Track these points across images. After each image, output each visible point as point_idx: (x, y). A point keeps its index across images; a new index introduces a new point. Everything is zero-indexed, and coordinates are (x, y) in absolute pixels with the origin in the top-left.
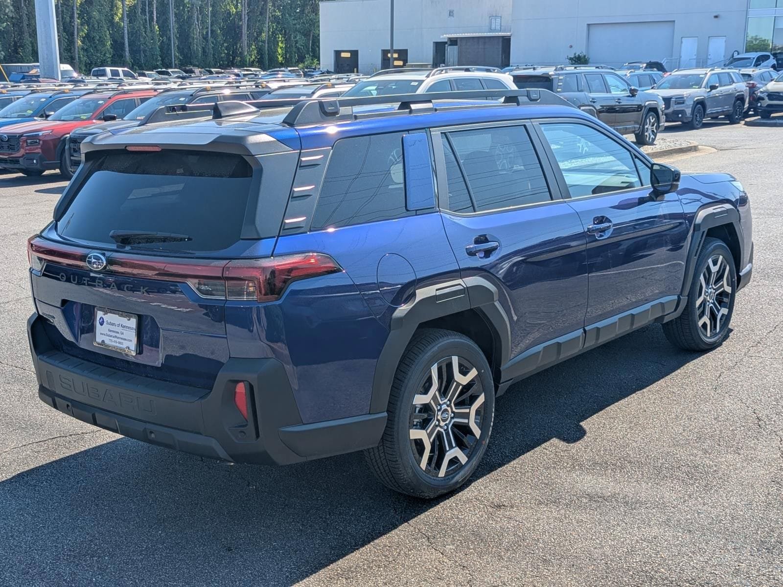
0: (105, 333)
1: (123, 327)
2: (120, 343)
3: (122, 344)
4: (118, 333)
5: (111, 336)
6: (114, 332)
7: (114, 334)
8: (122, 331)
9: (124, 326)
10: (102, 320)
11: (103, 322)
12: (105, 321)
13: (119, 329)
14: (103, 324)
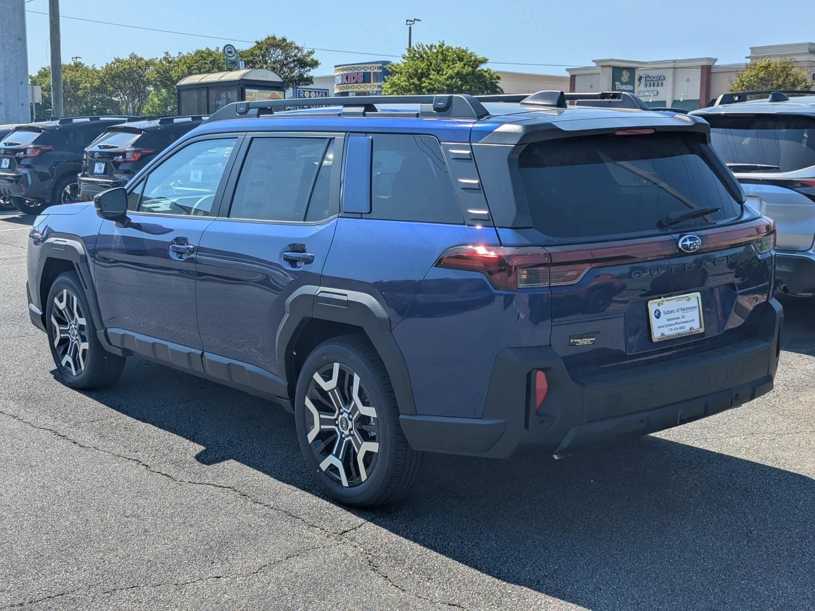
0: (664, 325)
1: (683, 311)
2: (681, 328)
3: (684, 327)
4: (678, 318)
5: (671, 325)
6: (674, 319)
7: (673, 322)
8: (683, 314)
9: (684, 309)
10: (657, 312)
11: (660, 314)
12: (661, 312)
13: (680, 314)
14: (660, 316)
